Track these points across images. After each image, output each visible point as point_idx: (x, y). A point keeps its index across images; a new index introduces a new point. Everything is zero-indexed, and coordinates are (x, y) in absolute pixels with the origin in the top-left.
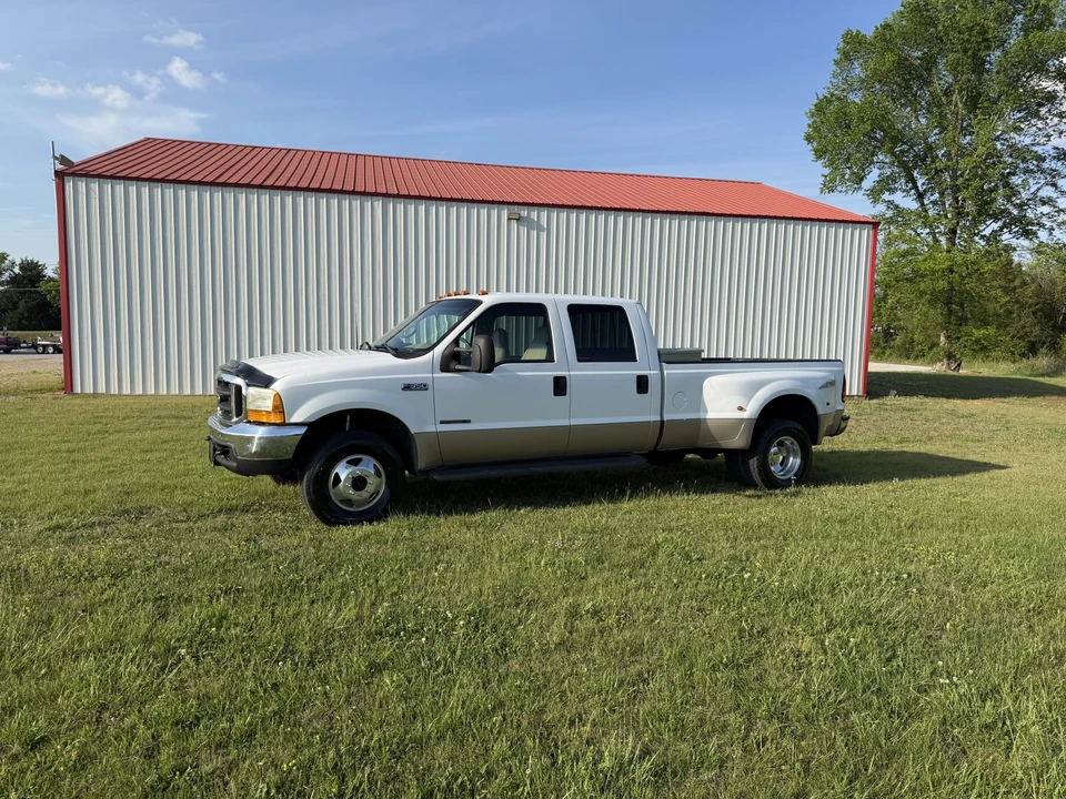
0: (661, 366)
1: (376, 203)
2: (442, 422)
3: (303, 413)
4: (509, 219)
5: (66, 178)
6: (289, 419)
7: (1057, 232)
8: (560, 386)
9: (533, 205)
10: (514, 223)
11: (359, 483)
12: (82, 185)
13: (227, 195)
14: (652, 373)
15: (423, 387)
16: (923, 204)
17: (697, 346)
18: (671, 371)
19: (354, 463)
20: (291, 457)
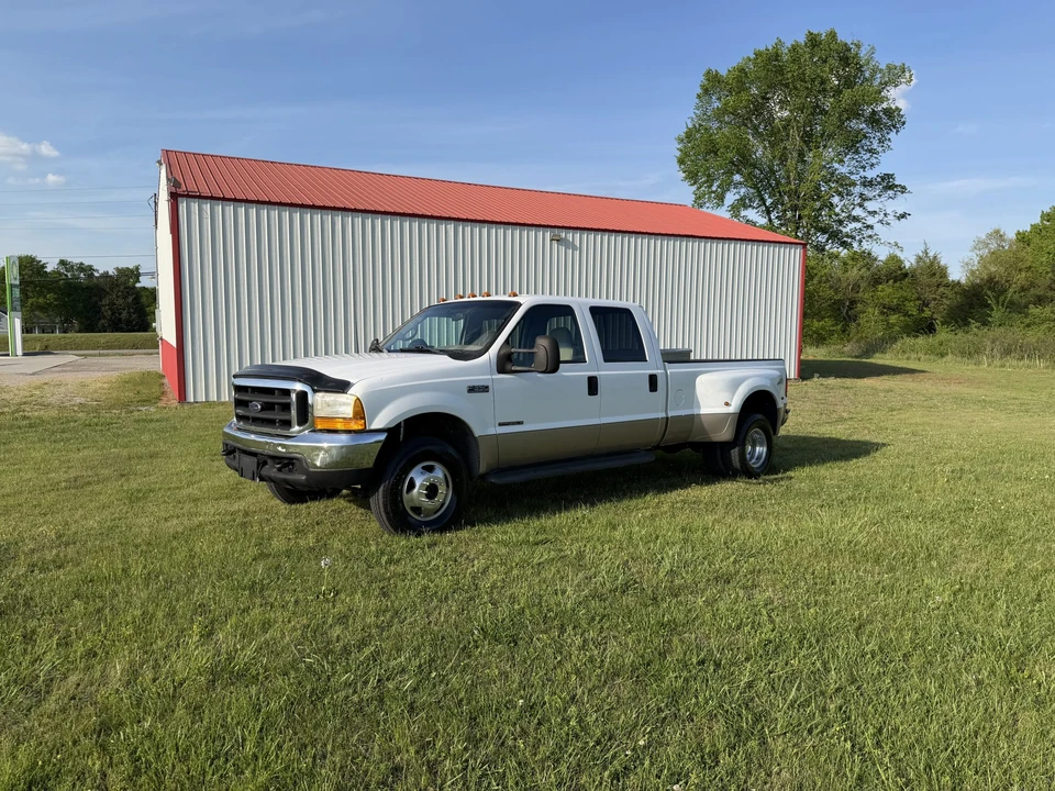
0: (665, 365)
1: (449, 226)
2: (500, 425)
3: (383, 419)
4: (551, 240)
5: (180, 199)
6: (370, 424)
7: (864, 243)
8: (593, 385)
9: (570, 228)
10: (555, 244)
11: (432, 491)
12: (195, 206)
13: (325, 217)
14: (658, 372)
15: (485, 389)
16: (770, 220)
17: (686, 347)
18: (673, 369)
19: (430, 469)
20: (371, 465)
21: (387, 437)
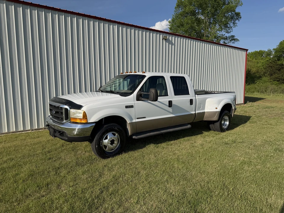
0: (195, 96)
2: (137, 118)
3: (94, 118)
6: (89, 121)
8: (170, 104)
10: (164, 40)
14: (193, 98)
15: (132, 107)
18: (198, 97)
20: (90, 135)
21: (95, 125)
